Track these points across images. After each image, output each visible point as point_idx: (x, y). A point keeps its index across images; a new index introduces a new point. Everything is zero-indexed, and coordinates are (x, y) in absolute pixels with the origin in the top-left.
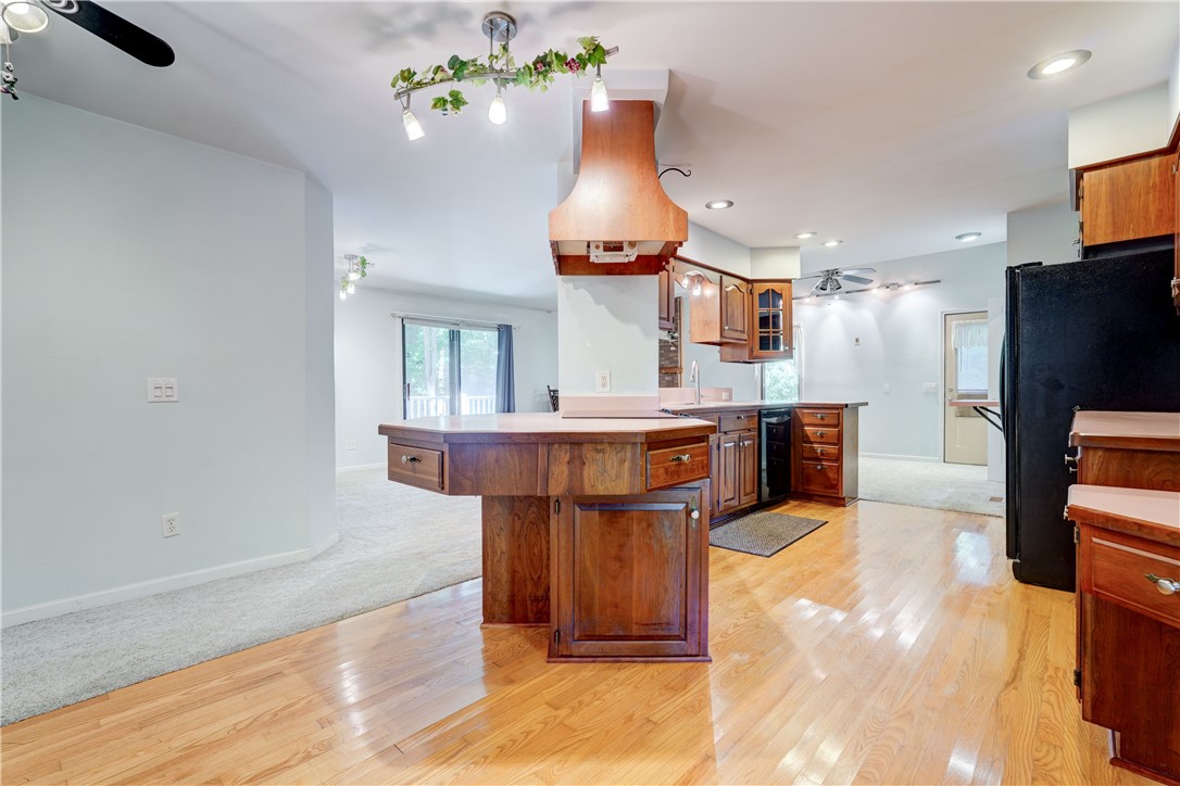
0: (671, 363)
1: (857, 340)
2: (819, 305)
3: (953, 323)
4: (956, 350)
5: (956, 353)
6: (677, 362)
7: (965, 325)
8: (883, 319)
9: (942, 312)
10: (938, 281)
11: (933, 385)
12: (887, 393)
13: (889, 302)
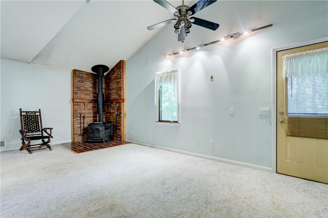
0: (119, 97)
1: (212, 77)
2: (189, 56)
3: (284, 58)
4: (286, 79)
5: (287, 82)
6: (121, 96)
7: (295, 57)
8: (229, 60)
9: (274, 50)
10: (271, 25)
11: (267, 109)
12: (232, 115)
13: (233, 48)
